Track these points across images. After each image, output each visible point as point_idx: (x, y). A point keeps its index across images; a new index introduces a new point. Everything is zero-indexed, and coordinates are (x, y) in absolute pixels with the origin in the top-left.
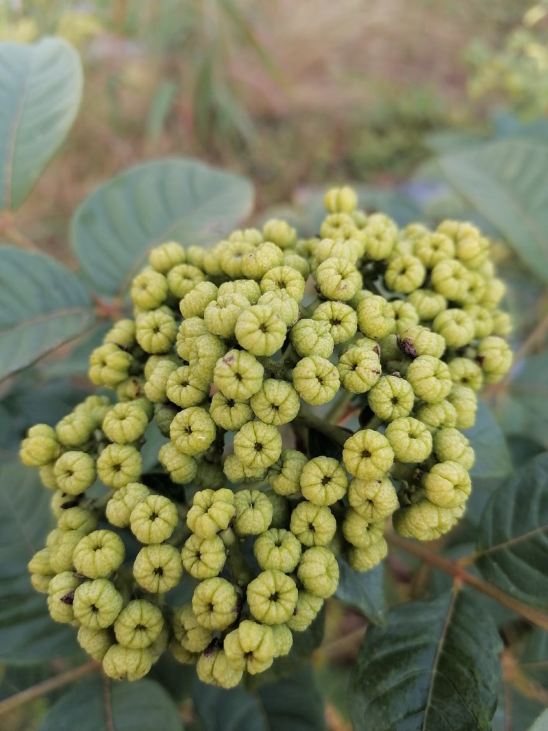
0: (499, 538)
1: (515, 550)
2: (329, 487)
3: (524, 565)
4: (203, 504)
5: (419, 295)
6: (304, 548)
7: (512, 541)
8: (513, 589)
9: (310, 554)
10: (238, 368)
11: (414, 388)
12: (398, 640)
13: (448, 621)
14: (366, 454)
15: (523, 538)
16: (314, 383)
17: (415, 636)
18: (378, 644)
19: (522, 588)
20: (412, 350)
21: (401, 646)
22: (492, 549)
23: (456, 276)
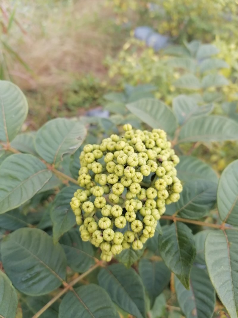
0: (181, 206)
1: (186, 208)
2: (154, 194)
3: (189, 211)
4: (129, 203)
5: (155, 148)
6: (151, 210)
7: (185, 206)
8: (188, 217)
9: (153, 210)
10: (131, 170)
11: (165, 168)
12: (166, 237)
13: (176, 229)
14: (161, 184)
15: (187, 204)
16: (146, 171)
17: (170, 234)
18: (163, 239)
19: (190, 216)
20: (161, 161)
21: (168, 238)
22: (181, 209)
23: (162, 142)
